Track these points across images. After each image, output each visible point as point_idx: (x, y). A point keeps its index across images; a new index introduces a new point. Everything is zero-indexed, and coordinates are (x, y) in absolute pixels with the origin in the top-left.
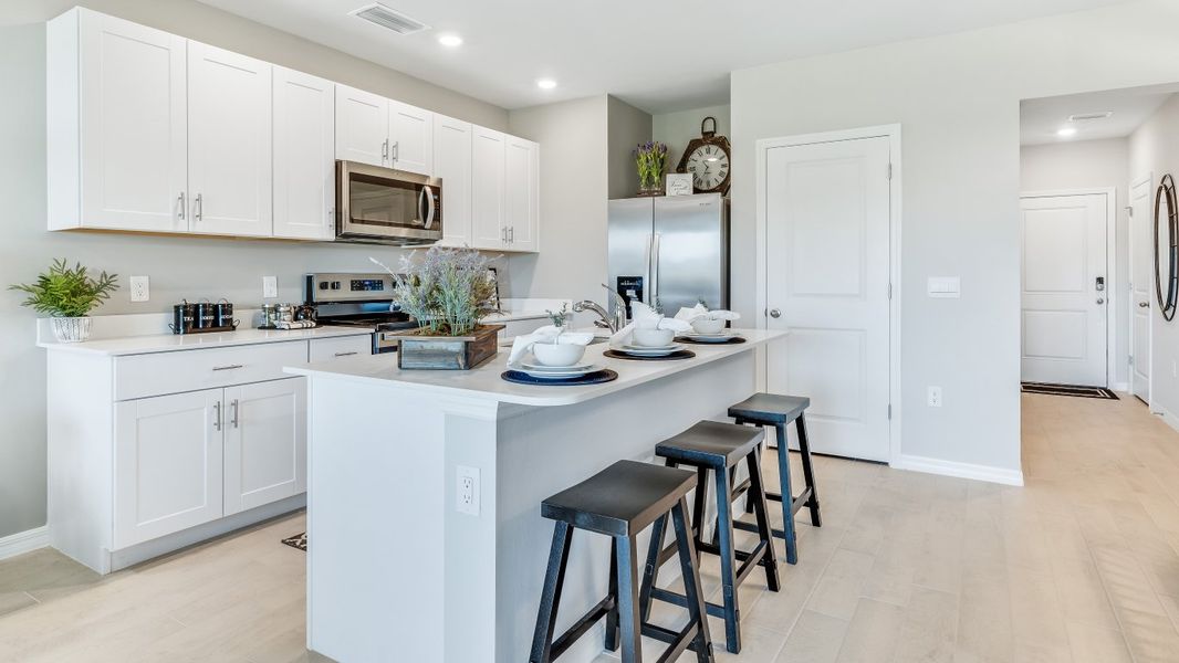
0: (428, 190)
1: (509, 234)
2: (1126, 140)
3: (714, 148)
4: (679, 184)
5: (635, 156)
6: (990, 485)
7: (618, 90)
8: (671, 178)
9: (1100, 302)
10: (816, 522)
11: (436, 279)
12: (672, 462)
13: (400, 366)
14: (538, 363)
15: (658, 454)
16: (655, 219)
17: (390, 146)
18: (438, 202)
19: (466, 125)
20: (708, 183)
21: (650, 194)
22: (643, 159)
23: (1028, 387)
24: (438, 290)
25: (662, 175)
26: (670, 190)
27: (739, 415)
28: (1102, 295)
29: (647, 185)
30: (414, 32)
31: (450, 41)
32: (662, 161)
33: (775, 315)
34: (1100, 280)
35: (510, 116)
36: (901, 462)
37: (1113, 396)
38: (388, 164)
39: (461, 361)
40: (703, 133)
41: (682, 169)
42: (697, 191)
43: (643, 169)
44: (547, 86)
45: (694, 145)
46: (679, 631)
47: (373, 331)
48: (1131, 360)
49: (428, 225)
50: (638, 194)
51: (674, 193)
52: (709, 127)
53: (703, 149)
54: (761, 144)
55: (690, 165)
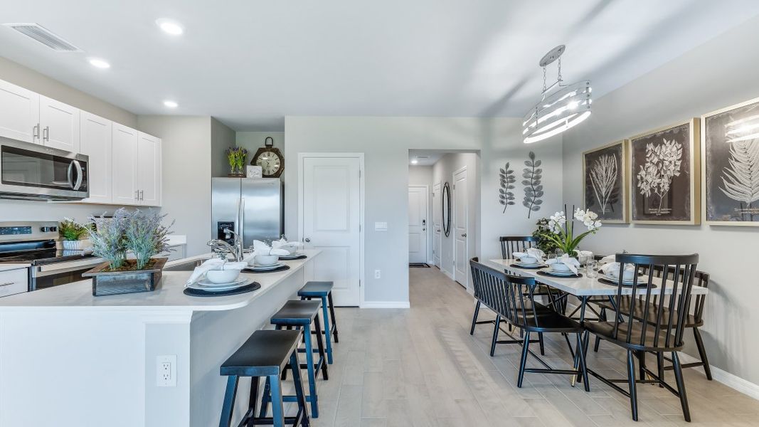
0: (77, 163)
1: (140, 195)
2: (432, 167)
3: (272, 153)
4: (254, 172)
5: (227, 153)
6: (399, 309)
7: (216, 115)
8: (249, 168)
9: (424, 230)
10: (336, 341)
11: (124, 232)
12: (279, 326)
13: (94, 294)
14: (209, 282)
15: (272, 323)
16: (242, 189)
17: (41, 130)
18: (85, 172)
19: (109, 122)
20: (269, 172)
21: (237, 176)
22: (233, 155)
23: (411, 265)
24: (126, 239)
25: (244, 166)
26: (249, 175)
27: (303, 295)
28: (425, 227)
29: (235, 170)
30: (68, 51)
31: (99, 64)
32: (244, 158)
33: (308, 241)
34: (424, 221)
35: (139, 119)
36: (364, 305)
37: (429, 267)
38: (37, 142)
39: (148, 286)
40: (266, 145)
41: (254, 163)
42: (264, 176)
43: (232, 162)
44: (171, 105)
45: (261, 151)
46: (296, 416)
47: (29, 265)
48: (434, 252)
49: (77, 187)
50: (230, 176)
51: (251, 176)
52: (269, 142)
53: (266, 153)
54: (301, 155)
55: (259, 161)
